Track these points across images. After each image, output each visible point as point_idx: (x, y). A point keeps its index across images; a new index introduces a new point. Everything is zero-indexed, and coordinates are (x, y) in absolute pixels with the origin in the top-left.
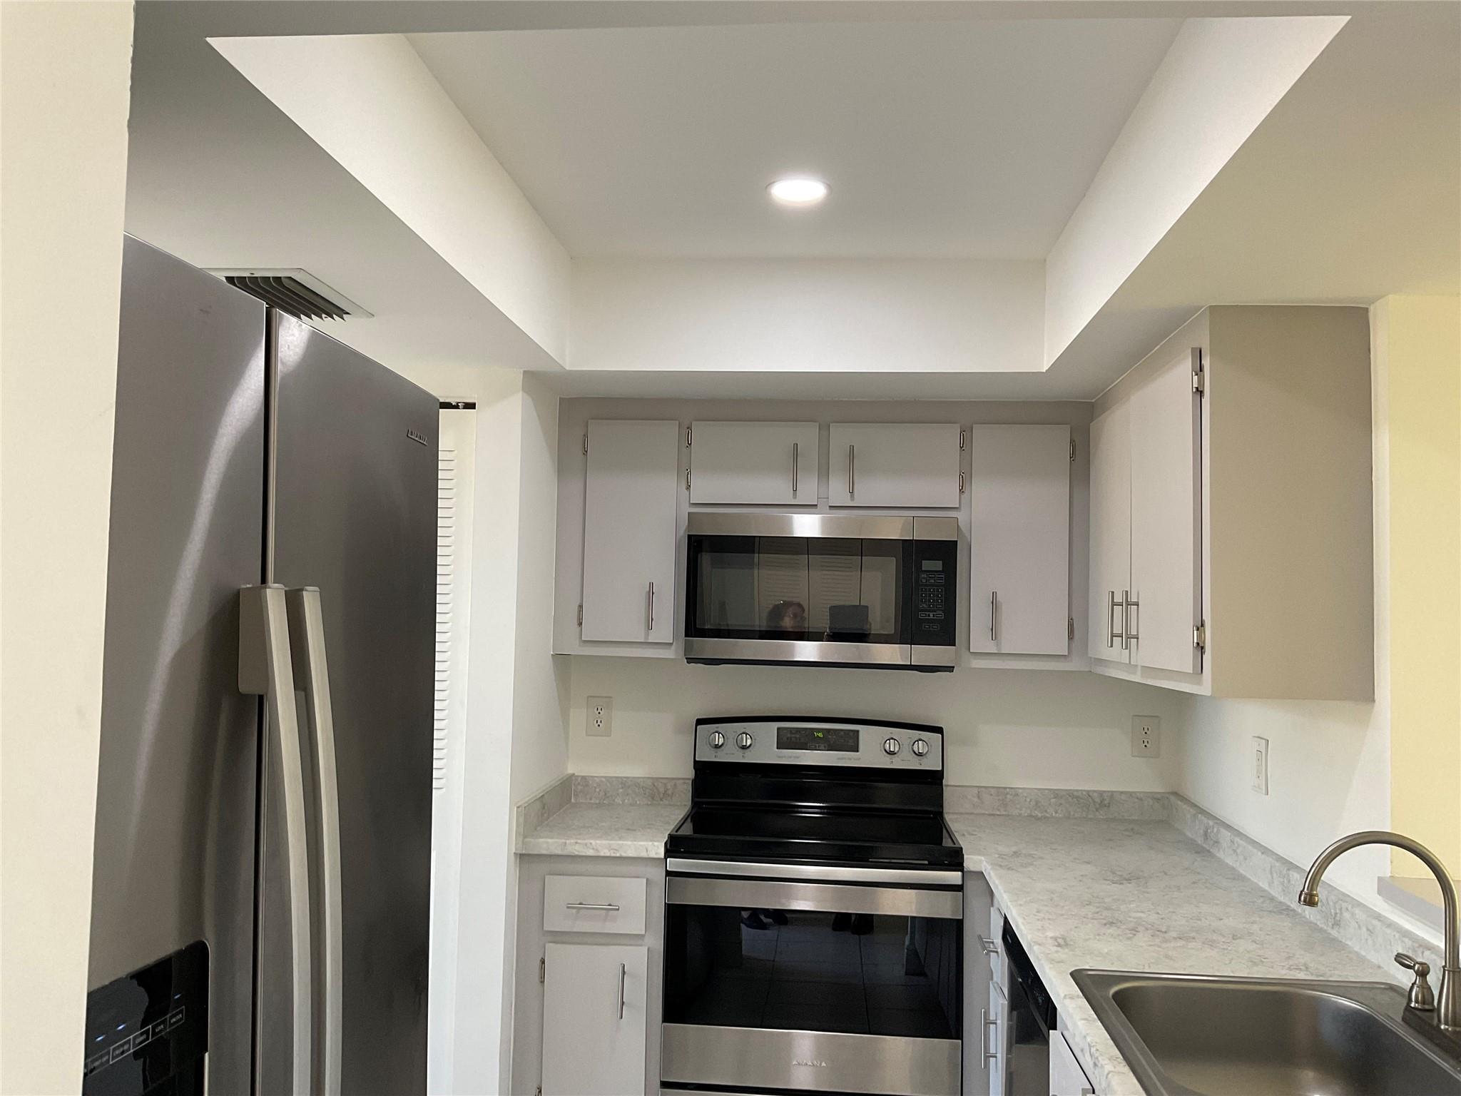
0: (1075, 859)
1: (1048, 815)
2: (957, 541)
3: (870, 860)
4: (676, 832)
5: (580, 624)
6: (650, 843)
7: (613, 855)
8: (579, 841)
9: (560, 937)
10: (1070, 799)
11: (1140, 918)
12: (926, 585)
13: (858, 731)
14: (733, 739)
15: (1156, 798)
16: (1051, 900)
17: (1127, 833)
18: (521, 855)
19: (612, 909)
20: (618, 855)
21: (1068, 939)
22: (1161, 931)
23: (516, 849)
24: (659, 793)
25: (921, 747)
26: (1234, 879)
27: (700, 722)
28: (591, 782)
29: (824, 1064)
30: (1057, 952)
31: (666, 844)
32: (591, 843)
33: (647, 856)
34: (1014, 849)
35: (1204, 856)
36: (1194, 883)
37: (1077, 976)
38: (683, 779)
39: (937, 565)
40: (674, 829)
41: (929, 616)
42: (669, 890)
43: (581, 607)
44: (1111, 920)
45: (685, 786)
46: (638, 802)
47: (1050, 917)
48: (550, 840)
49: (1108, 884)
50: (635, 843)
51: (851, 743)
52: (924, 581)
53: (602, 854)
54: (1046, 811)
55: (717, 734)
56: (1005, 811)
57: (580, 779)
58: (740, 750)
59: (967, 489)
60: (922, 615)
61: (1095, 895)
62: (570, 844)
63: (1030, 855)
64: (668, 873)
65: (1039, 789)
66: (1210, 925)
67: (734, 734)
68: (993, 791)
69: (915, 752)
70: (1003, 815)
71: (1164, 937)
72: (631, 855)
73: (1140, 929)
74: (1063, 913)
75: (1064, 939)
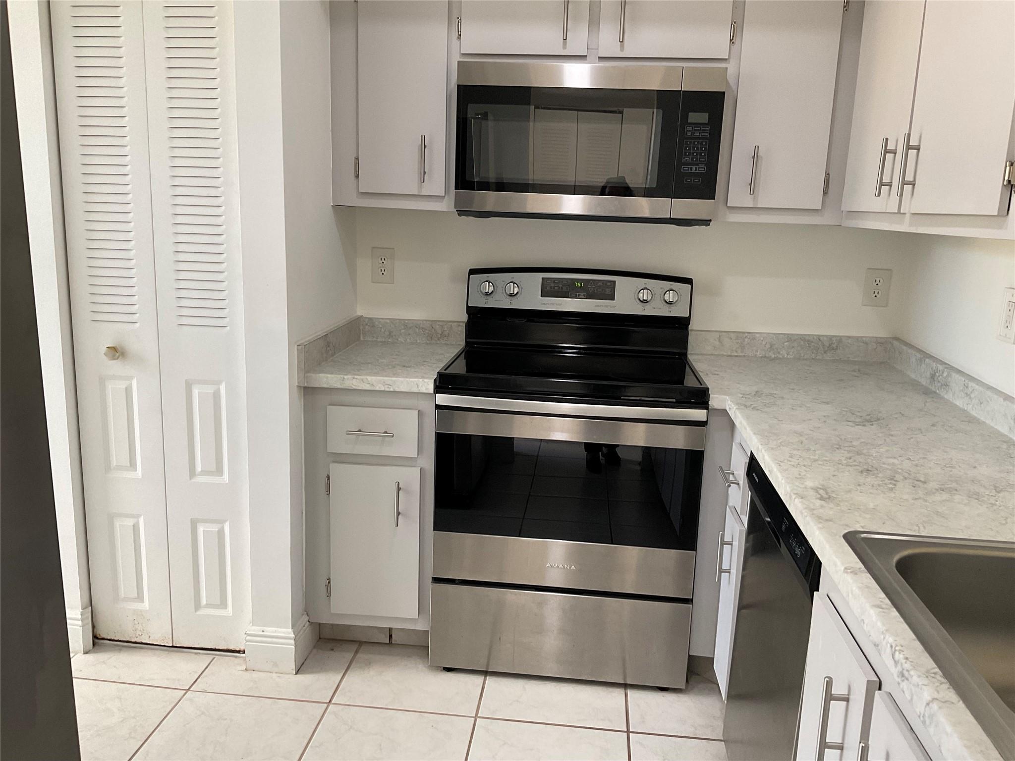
0: (814, 399)
1: (781, 356)
2: (724, 93)
3: (622, 398)
4: (445, 370)
5: (357, 176)
6: (421, 380)
7: (388, 390)
8: (356, 377)
9: (342, 459)
10: (802, 343)
11: (893, 464)
12: (691, 138)
13: (614, 282)
14: (502, 287)
15: (881, 342)
16: (802, 443)
17: (855, 374)
18: (305, 388)
19: (388, 434)
20: (392, 390)
21: (829, 490)
22: (920, 481)
23: (298, 383)
24: (437, 333)
25: (670, 296)
26: (969, 422)
27: (472, 272)
28: (376, 323)
29: (573, 567)
30: (822, 506)
31: (435, 380)
32: (367, 379)
33: (418, 391)
34: (755, 388)
35: (932, 398)
36: (933, 425)
37: (851, 538)
38: (458, 322)
39: (703, 118)
40: (443, 367)
41: (691, 169)
42: (439, 421)
43: (357, 159)
44: (865, 467)
45: (460, 329)
46: (418, 341)
47: (806, 463)
48: (329, 376)
49: (852, 426)
50: (407, 379)
51: (608, 291)
52: (689, 134)
53: (377, 388)
54: (779, 353)
55: (487, 283)
56: (742, 352)
57: (367, 320)
58: (508, 297)
59: (737, 40)
60: (684, 169)
61: (843, 438)
62: (348, 379)
63: (771, 395)
64: (438, 407)
65: (774, 334)
66: (966, 474)
67: (503, 283)
68: (732, 335)
69: (666, 302)
70: (740, 356)
71: (926, 489)
72: (403, 390)
73: (898, 477)
74: (816, 457)
75: (825, 490)
